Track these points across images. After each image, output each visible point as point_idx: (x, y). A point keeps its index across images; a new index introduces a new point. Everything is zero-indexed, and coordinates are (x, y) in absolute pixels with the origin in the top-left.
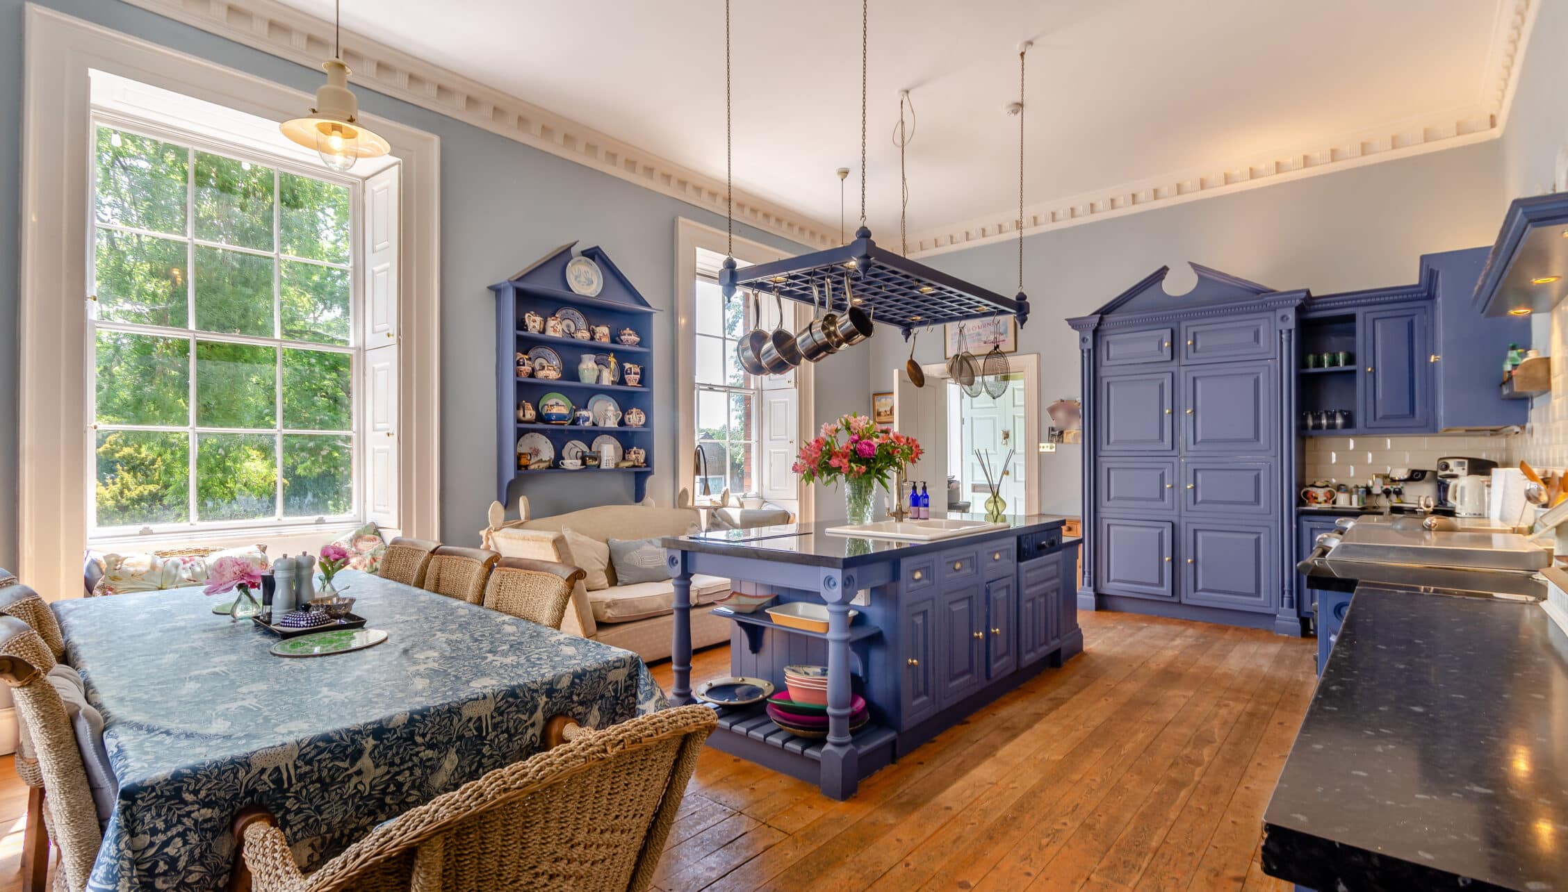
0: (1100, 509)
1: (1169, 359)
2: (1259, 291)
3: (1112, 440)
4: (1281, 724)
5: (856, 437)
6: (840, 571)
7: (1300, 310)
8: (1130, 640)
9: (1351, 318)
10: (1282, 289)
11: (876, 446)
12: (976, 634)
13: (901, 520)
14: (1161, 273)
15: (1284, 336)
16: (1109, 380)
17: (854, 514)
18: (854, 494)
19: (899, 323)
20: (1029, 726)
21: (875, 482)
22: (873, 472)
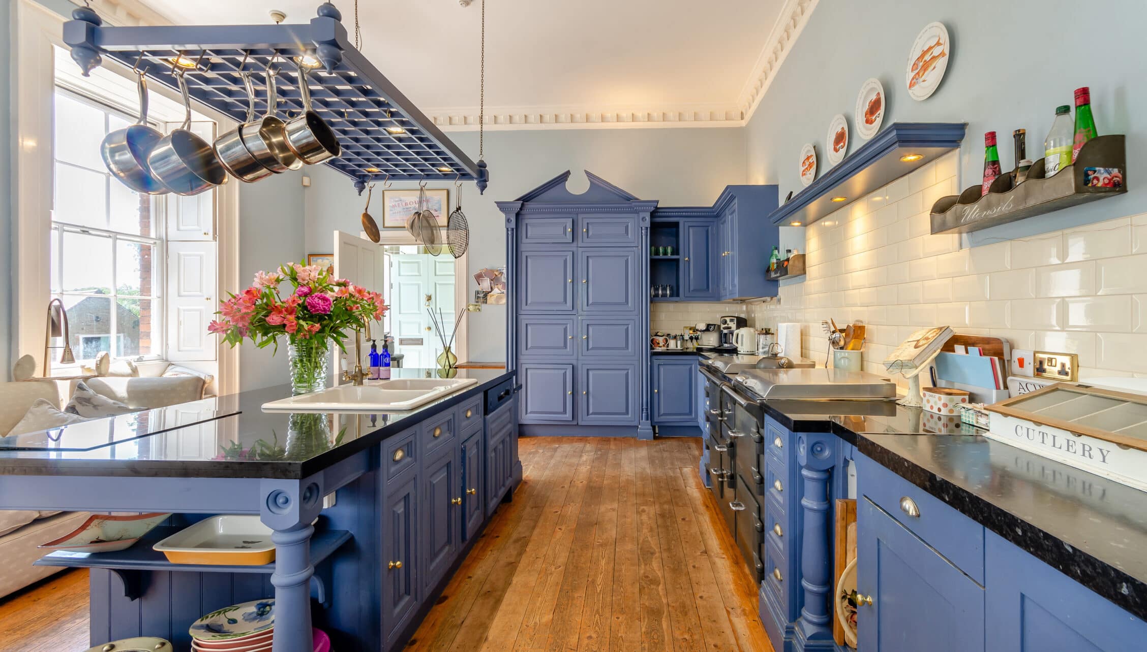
0: (520, 357)
1: (571, 241)
2: (628, 198)
3: (529, 302)
4: (683, 519)
5: (305, 290)
6: (296, 483)
7: (653, 214)
8: (553, 462)
9: (676, 225)
10: (642, 198)
11: (331, 299)
12: (454, 501)
13: (361, 383)
14: (565, 176)
15: (643, 232)
16: (527, 254)
17: (301, 380)
18: (301, 356)
19: (353, 173)
20: (508, 583)
21: (330, 341)
22: (327, 329)
